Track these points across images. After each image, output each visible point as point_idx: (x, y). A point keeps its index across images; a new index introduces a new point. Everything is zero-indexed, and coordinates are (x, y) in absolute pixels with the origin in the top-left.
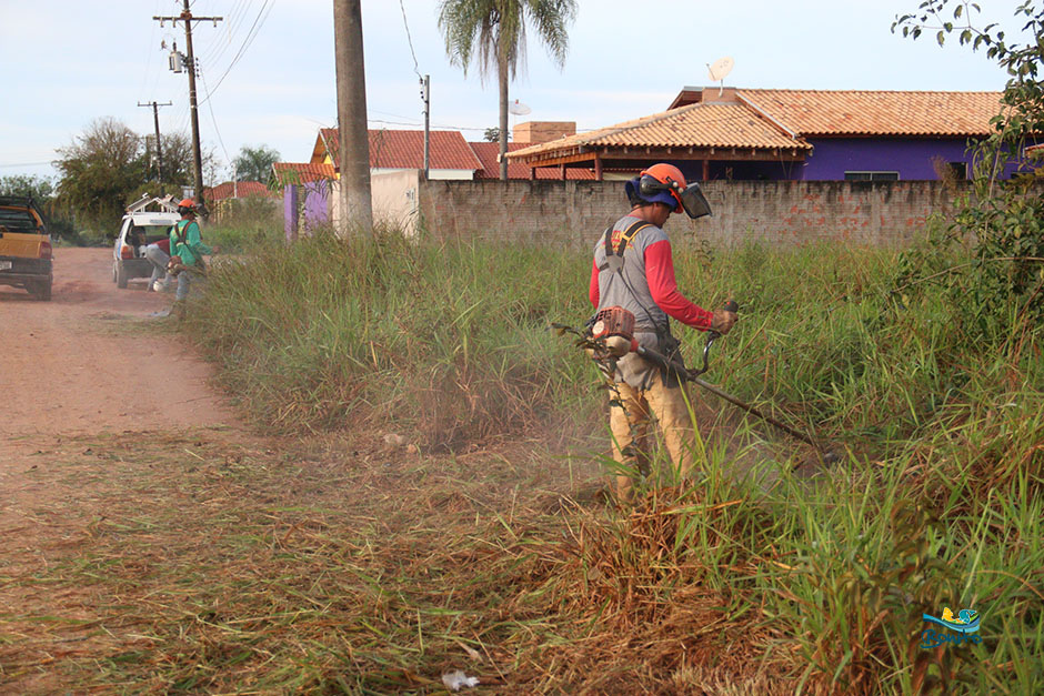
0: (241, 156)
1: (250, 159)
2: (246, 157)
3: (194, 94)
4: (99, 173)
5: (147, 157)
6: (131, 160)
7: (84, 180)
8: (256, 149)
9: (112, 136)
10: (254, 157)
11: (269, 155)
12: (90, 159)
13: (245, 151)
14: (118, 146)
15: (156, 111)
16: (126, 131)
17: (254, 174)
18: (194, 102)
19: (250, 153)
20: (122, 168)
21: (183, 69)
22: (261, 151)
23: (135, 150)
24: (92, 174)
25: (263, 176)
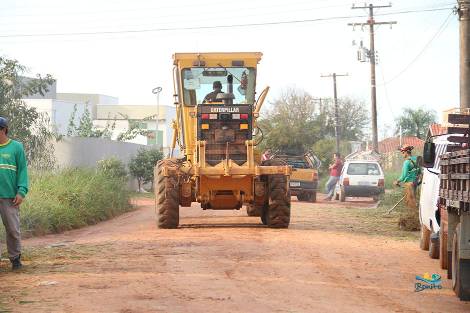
0: (403, 115)
1: (411, 118)
2: (407, 116)
3: (374, 77)
4: (285, 131)
5: (323, 116)
6: (309, 119)
7: (272, 136)
8: (415, 109)
9: (295, 99)
10: (413, 115)
11: (427, 114)
12: (276, 119)
13: (406, 111)
14: (300, 108)
15: (335, 81)
16: (306, 95)
17: (413, 131)
18: (374, 83)
19: (410, 112)
20: (303, 126)
21: (367, 59)
22: (420, 111)
23: (313, 111)
24: (279, 132)
25: (422, 132)
